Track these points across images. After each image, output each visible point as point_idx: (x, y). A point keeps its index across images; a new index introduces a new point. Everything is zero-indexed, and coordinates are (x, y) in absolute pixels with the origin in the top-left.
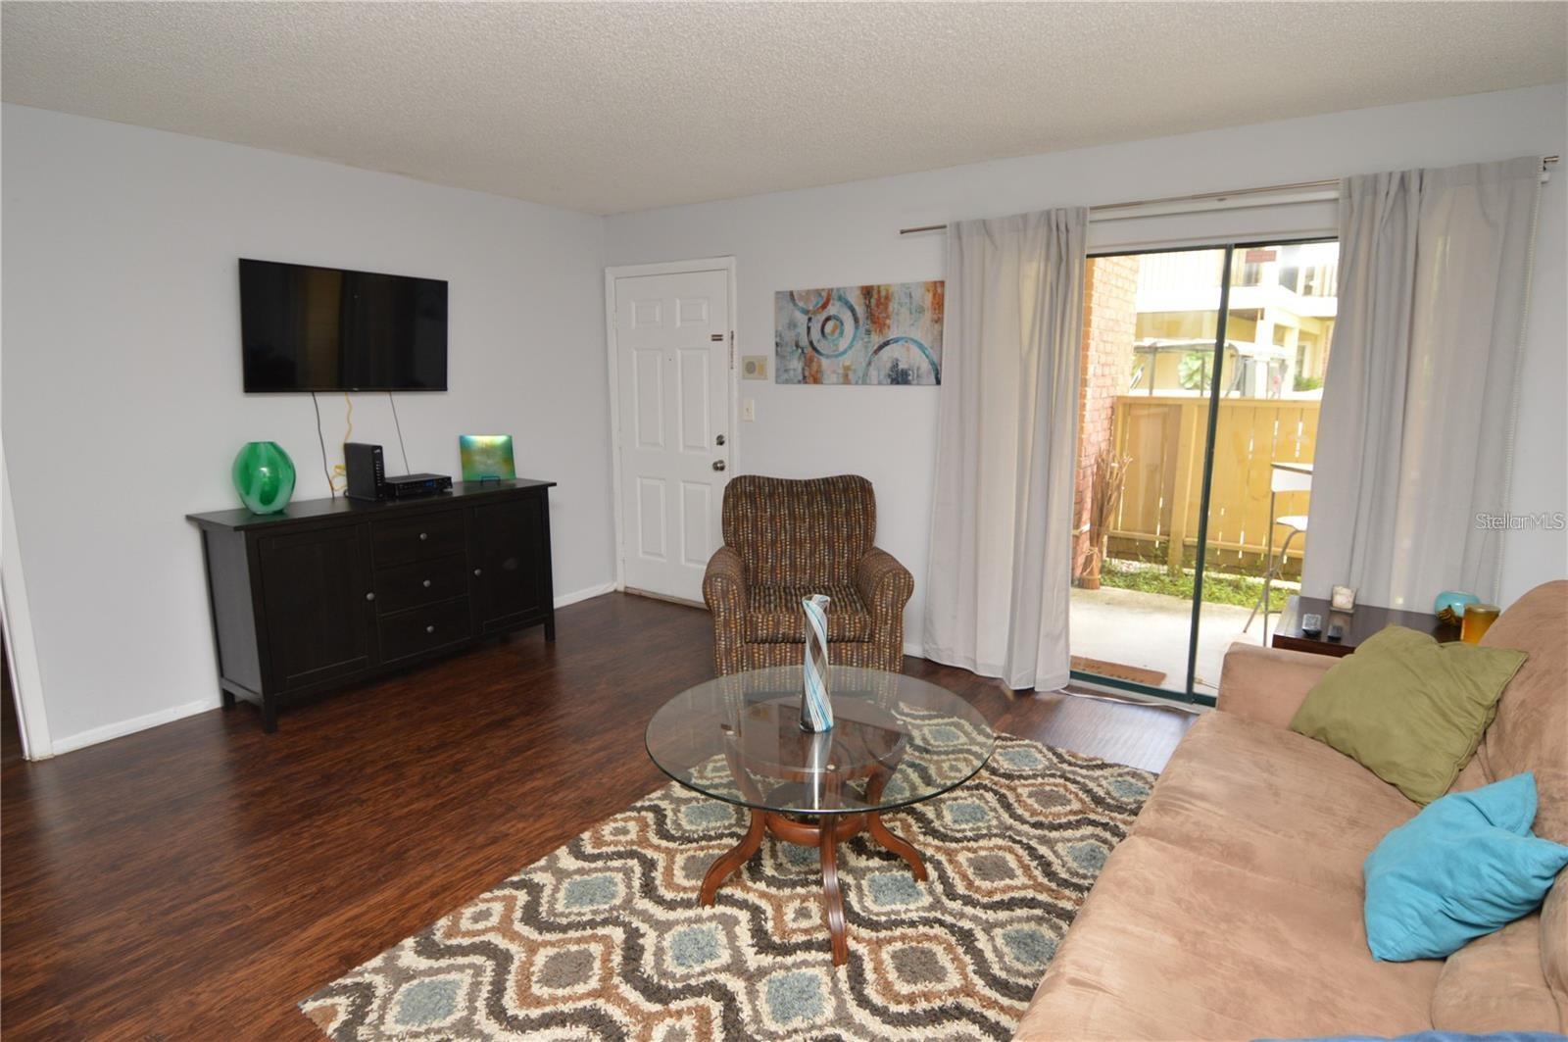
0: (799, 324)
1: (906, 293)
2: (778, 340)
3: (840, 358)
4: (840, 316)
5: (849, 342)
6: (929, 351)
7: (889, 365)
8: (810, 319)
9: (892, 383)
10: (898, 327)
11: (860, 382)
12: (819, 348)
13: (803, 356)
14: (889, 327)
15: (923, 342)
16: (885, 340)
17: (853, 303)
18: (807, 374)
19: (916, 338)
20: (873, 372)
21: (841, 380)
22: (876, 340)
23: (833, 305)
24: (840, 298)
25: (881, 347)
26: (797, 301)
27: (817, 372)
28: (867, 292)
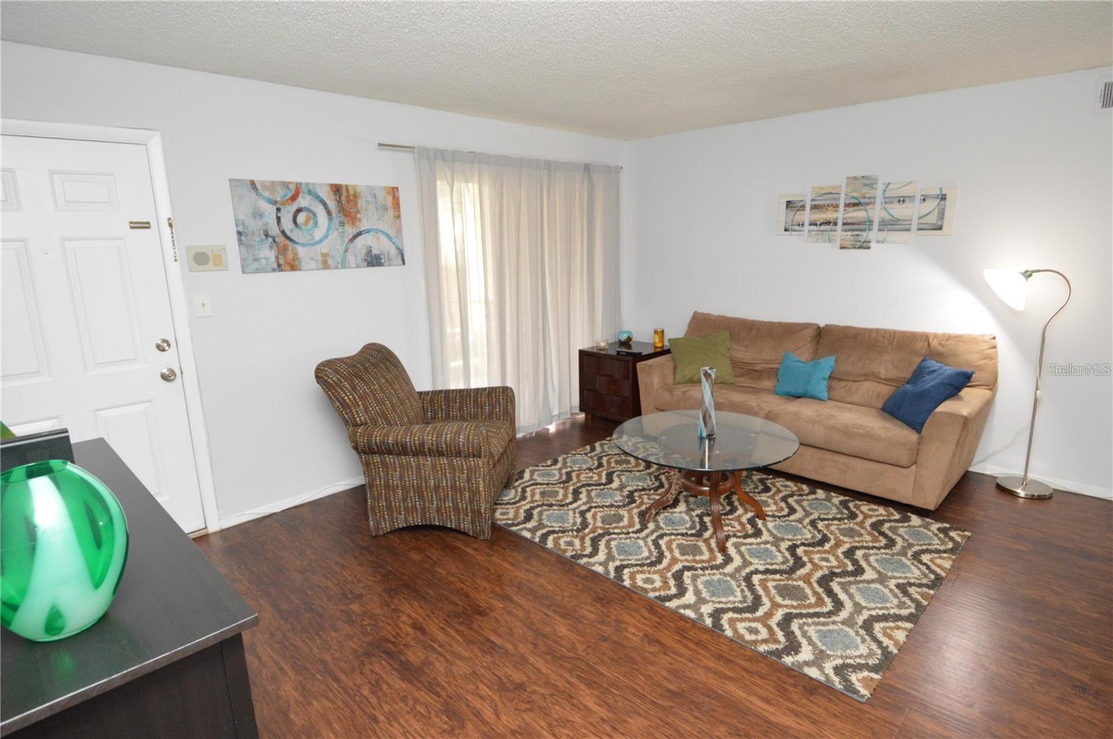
0: (266, 213)
1: (371, 194)
2: (241, 228)
3: (317, 246)
4: (312, 208)
5: (325, 231)
6: (395, 240)
7: (364, 251)
8: (278, 210)
9: (368, 266)
10: (367, 221)
11: (340, 266)
12: (292, 237)
13: (275, 245)
14: (360, 220)
15: (389, 233)
16: (358, 231)
17: (325, 199)
18: (281, 262)
19: (383, 230)
20: (350, 258)
21: (321, 266)
22: (350, 230)
23: (304, 198)
24: (310, 192)
25: (355, 237)
26: (260, 191)
27: (294, 260)
28: (337, 189)
